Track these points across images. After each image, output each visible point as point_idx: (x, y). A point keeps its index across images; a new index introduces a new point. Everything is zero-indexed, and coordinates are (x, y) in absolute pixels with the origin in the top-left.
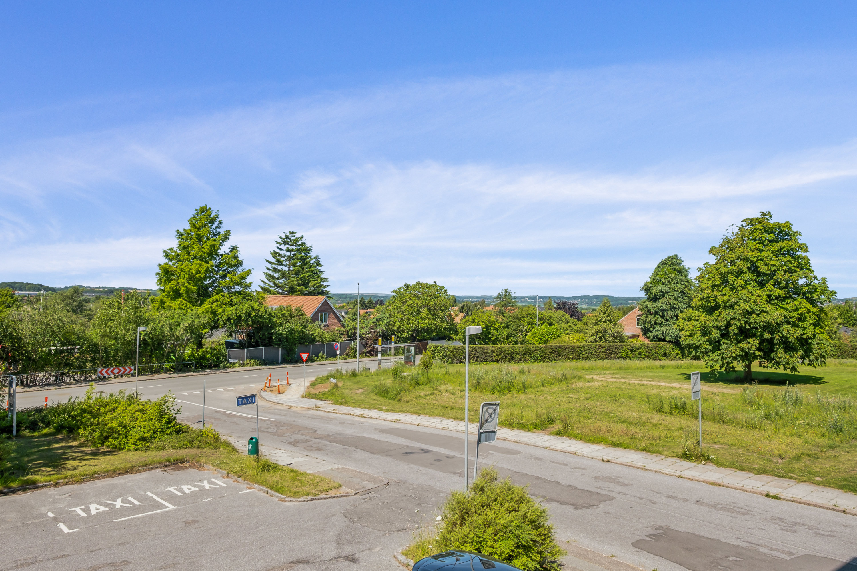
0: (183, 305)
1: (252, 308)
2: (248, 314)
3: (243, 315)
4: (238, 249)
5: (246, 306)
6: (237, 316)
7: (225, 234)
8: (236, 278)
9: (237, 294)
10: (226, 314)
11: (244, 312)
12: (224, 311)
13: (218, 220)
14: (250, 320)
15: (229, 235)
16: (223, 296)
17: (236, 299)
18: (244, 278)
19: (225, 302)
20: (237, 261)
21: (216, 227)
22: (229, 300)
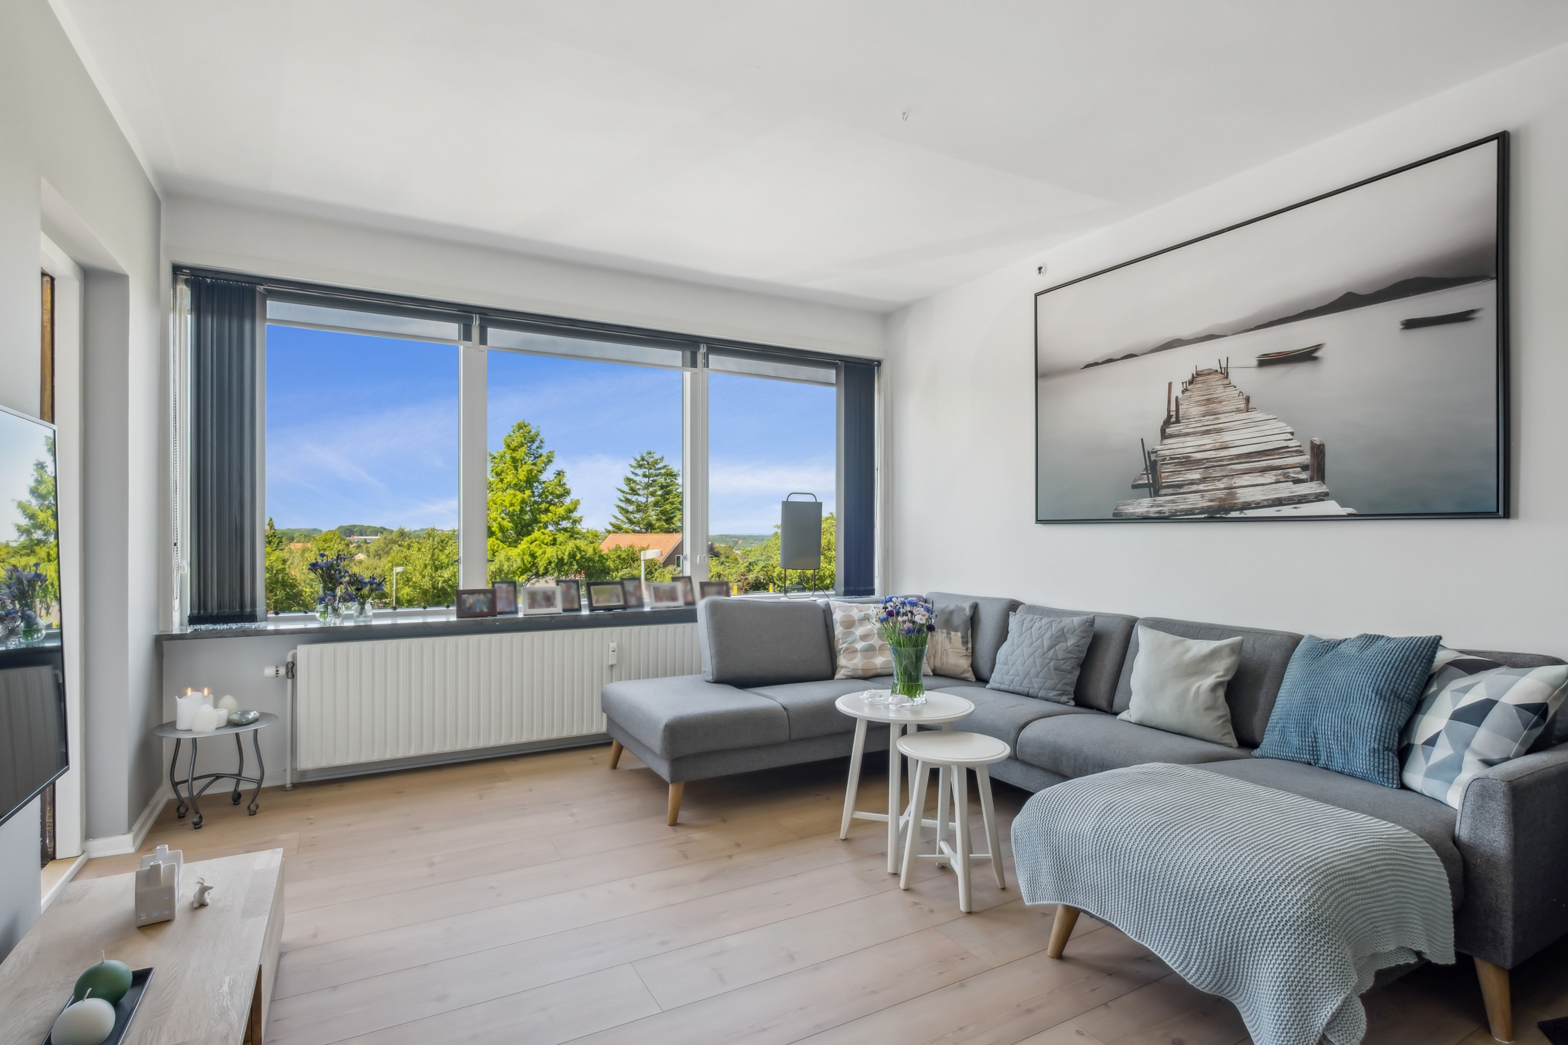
0: (494, 546)
1: (578, 548)
2: (572, 556)
3: (566, 557)
4: (565, 474)
5: (570, 546)
6: (558, 559)
7: (548, 457)
8: (561, 511)
9: (562, 532)
10: (547, 556)
11: (567, 553)
12: (544, 553)
13: (539, 438)
14: (574, 563)
15: (553, 457)
16: (543, 533)
17: (561, 537)
18: (570, 511)
19: (545, 541)
20: (564, 490)
21: (537, 448)
22: (551, 538)
